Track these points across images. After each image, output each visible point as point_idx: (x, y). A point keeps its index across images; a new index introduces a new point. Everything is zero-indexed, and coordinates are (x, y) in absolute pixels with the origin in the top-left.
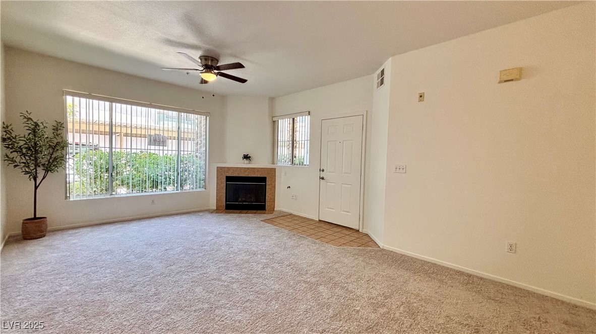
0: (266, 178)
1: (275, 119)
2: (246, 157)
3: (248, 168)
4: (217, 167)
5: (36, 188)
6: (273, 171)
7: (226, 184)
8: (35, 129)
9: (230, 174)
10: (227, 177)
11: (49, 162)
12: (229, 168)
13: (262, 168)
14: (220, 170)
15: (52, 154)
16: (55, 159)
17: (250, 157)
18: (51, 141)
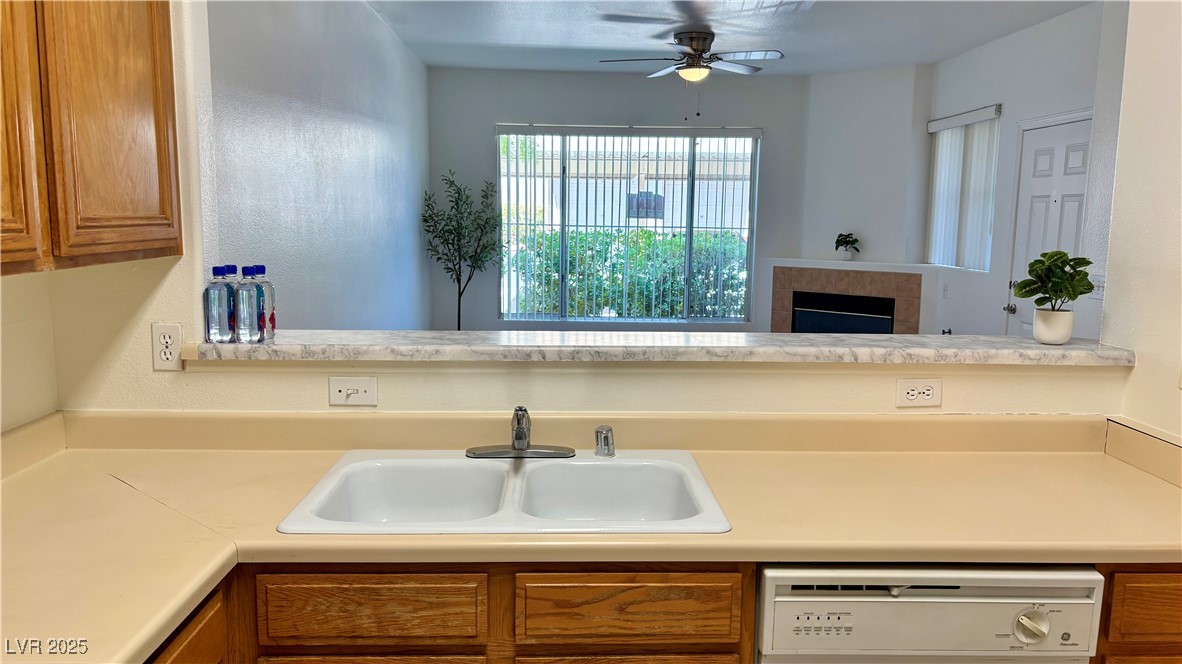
0: (893, 300)
1: (933, 128)
2: (845, 241)
3: (847, 273)
4: (775, 267)
5: (460, 294)
6: (915, 279)
7: (794, 312)
8: (459, 200)
9: (804, 287)
10: (796, 294)
11: (476, 253)
12: (801, 271)
13: (883, 273)
14: (781, 274)
15: (479, 240)
16: (485, 247)
17: (856, 241)
18: (479, 217)
